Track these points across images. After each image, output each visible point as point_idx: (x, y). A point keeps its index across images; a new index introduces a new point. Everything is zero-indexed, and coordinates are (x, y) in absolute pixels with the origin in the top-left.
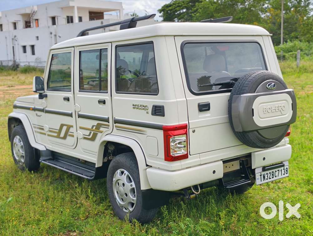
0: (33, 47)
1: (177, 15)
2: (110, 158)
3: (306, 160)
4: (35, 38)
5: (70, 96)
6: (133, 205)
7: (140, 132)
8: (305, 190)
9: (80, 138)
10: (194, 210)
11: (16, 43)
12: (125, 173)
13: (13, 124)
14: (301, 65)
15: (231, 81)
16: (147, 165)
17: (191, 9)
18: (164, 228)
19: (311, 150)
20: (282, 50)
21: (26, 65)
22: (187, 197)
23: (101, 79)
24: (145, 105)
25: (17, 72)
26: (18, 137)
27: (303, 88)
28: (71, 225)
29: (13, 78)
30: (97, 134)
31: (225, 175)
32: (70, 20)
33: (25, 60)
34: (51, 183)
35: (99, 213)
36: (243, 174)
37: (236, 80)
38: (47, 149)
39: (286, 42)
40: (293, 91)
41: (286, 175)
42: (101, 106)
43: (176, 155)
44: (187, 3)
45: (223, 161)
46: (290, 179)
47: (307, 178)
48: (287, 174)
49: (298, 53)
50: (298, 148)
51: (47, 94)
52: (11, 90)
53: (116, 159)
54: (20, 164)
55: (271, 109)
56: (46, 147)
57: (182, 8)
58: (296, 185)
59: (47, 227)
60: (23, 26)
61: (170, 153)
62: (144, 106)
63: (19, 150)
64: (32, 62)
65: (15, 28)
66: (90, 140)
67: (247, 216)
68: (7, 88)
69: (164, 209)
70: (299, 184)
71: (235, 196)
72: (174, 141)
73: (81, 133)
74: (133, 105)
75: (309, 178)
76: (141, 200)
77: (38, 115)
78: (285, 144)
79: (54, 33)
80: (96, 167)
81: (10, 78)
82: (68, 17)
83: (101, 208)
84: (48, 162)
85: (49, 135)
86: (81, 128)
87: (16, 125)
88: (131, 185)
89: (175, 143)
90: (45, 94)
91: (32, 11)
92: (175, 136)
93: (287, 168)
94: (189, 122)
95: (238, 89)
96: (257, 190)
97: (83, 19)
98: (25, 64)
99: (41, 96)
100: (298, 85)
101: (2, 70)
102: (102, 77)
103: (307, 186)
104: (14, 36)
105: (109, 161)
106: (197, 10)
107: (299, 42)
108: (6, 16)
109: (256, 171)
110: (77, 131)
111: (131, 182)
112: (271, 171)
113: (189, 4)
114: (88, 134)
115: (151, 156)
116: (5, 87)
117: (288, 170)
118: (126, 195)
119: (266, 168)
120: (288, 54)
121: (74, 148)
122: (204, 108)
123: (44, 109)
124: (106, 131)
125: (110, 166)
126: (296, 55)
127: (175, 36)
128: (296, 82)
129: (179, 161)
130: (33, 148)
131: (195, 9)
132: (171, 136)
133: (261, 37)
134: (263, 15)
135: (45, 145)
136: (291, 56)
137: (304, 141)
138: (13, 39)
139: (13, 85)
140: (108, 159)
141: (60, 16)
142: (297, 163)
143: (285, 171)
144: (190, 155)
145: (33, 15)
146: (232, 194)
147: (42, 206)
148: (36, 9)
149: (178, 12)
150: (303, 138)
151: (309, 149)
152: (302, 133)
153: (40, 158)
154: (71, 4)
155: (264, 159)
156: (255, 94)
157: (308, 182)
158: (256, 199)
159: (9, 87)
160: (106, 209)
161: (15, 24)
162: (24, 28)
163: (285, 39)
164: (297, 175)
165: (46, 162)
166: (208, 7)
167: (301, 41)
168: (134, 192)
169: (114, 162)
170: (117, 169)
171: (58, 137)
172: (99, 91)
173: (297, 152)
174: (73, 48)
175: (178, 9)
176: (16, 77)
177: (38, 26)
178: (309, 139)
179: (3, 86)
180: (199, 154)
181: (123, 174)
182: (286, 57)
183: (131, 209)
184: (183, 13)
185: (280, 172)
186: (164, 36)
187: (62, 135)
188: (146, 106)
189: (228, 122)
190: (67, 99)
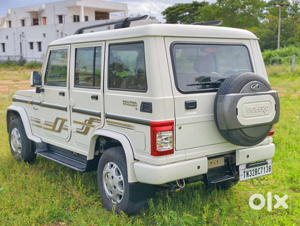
0: (39, 43)
1: (180, 18)
2: (102, 151)
3: (291, 159)
4: (42, 36)
5: (66, 91)
6: (121, 197)
7: (129, 128)
8: (287, 187)
9: (73, 131)
10: (180, 204)
11: (24, 39)
12: (114, 167)
13: (11, 116)
14: (295, 70)
15: (218, 82)
16: (135, 159)
17: (194, 13)
18: (150, 220)
19: (297, 150)
20: (278, 54)
21: (33, 60)
22: (172, 191)
23: (94, 76)
24: (134, 101)
25: (24, 68)
26: (16, 129)
27: (296, 91)
28: (60, 215)
29: (19, 73)
30: (89, 128)
31: (210, 171)
32: (76, 19)
33: (32, 56)
34: (45, 174)
35: (89, 204)
36: (228, 171)
37: (222, 80)
38: (42, 142)
39: (283, 47)
40: (277, 93)
41: (269, 173)
42: (94, 101)
43: (162, 150)
44: (190, 6)
45: (207, 158)
46: (275, 177)
47: (290, 176)
48: (270, 171)
49: (293, 57)
50: (285, 148)
51: (45, 88)
52: (15, 84)
53: (106, 152)
54: (16, 156)
55: (254, 109)
56: (41, 140)
57: (184, 11)
58: (280, 183)
59: (37, 216)
60: (31, 23)
61: (156, 148)
62: (133, 103)
63: (16, 142)
64: (38, 58)
65: (23, 25)
66: (83, 134)
67: (230, 210)
68: (12, 83)
69: (151, 201)
70: (283, 182)
71: (220, 191)
72: (161, 137)
73: (75, 127)
74: (124, 101)
75: (292, 176)
76: (128, 192)
77: (35, 108)
78: (269, 143)
79: (60, 31)
80: (87, 159)
81: (16, 72)
82: (74, 16)
83: (91, 199)
84: (43, 154)
85: (44, 128)
86: (75, 122)
87: (14, 117)
88: (120, 178)
89: (161, 139)
90: (42, 88)
91: (40, 10)
92: (162, 132)
93: (270, 166)
94: (176, 119)
95: (223, 89)
96: (242, 186)
97: (89, 19)
98: (31, 60)
99: (39, 91)
100: (291, 88)
101: (9, 64)
102: (95, 74)
103: (290, 183)
104: (22, 33)
105: (100, 154)
106: (199, 13)
107: (295, 47)
108: (15, 13)
109: (240, 168)
110: (71, 125)
111: (120, 175)
112: (254, 168)
113: (191, 8)
114: (81, 128)
115: (139, 151)
116: (11, 81)
117: (271, 168)
118: (115, 187)
119: (250, 165)
120: (284, 59)
121: (68, 141)
122: (191, 106)
123: (41, 103)
124: (98, 126)
125: (101, 159)
126: (291, 59)
127: (164, 37)
128: (289, 85)
129: (165, 156)
130: (29, 140)
131: (198, 12)
132: (157, 132)
133: (248, 40)
134: (262, 20)
135: (41, 137)
136: (286, 61)
137: (292, 141)
138: (20, 35)
139: (19, 80)
140: (99, 152)
141: (67, 15)
142: (282, 162)
143: (268, 169)
144: (176, 151)
145: (41, 13)
146: (218, 189)
147: (35, 196)
148: (44, 7)
149: (181, 15)
150: (291, 138)
151: (295, 149)
152: (290, 133)
153: (36, 150)
154: (78, 4)
155: (248, 156)
156: (240, 94)
157: (291, 180)
158: (240, 195)
159: (15, 81)
160: (96, 201)
161: (23, 21)
162: (32, 25)
163: (282, 43)
164: (282, 173)
165: (41, 154)
166: (210, 11)
167: (296, 46)
168: (122, 185)
169: (104, 155)
170: (107, 162)
171: (53, 130)
172: (92, 87)
173: (284, 151)
174: (70, 45)
175: (180, 12)
176: (22, 72)
177: (46, 24)
178: (296, 139)
179: (9, 81)
180: (184, 149)
181: (112, 167)
182: (282, 61)
183: (119, 201)
184: (186, 15)
185: (263, 169)
186: (154, 36)
187: (57, 128)
188: (135, 103)
189: (214, 120)
190: (63, 94)
